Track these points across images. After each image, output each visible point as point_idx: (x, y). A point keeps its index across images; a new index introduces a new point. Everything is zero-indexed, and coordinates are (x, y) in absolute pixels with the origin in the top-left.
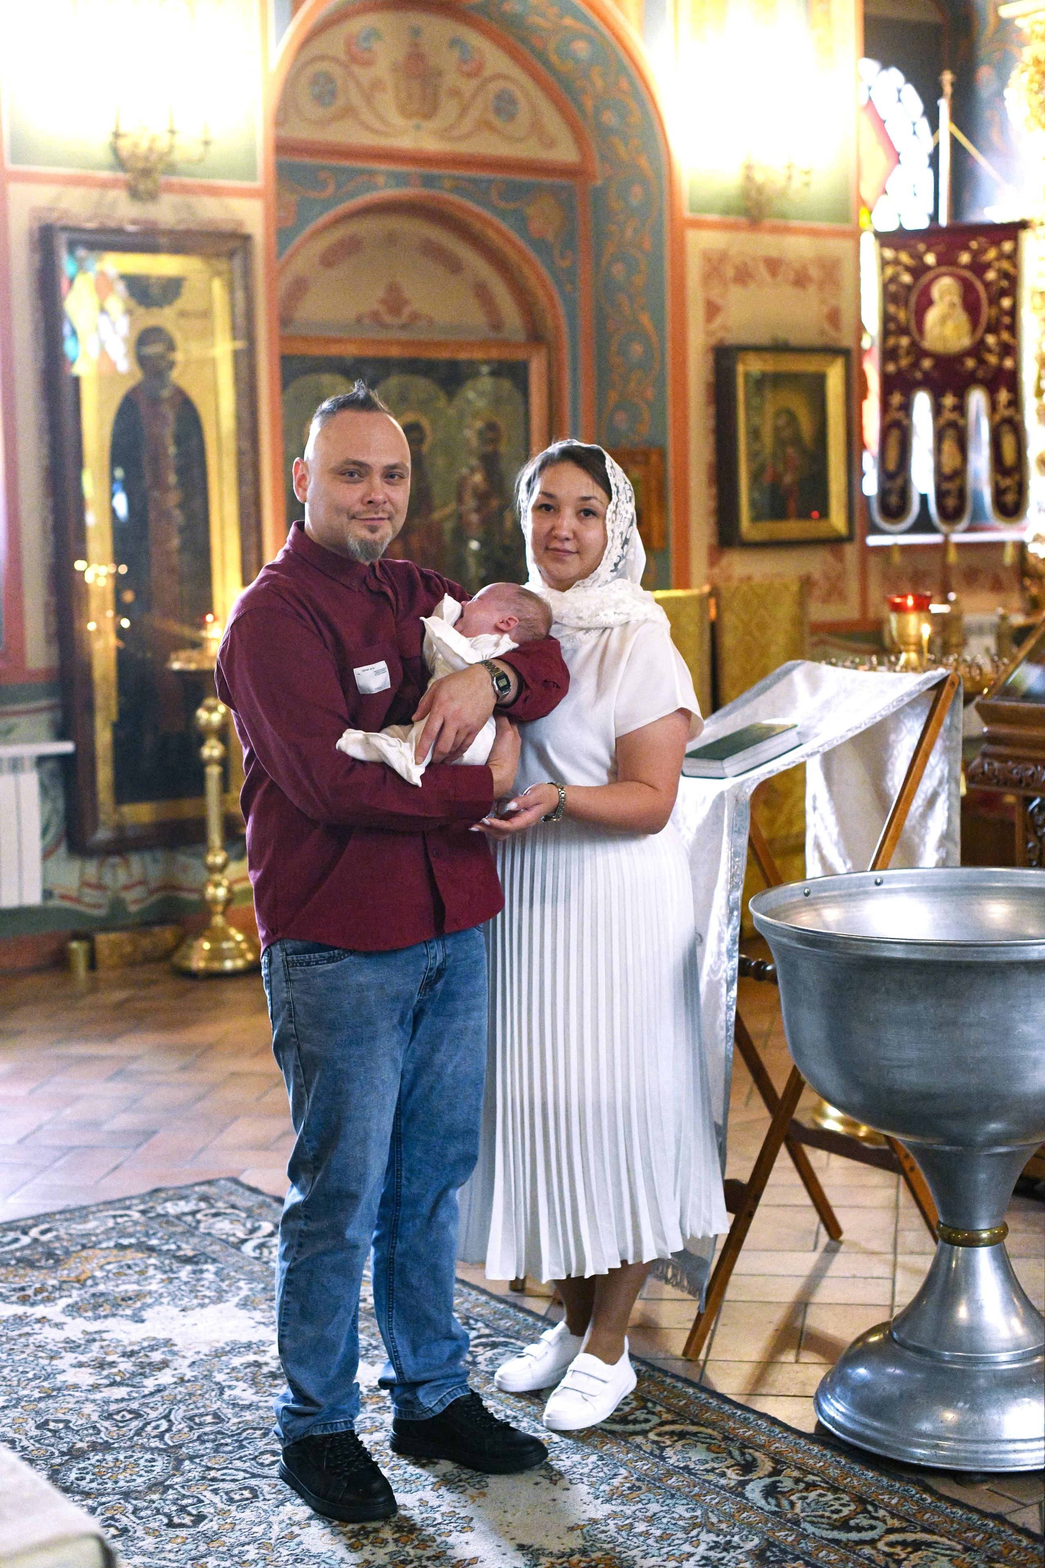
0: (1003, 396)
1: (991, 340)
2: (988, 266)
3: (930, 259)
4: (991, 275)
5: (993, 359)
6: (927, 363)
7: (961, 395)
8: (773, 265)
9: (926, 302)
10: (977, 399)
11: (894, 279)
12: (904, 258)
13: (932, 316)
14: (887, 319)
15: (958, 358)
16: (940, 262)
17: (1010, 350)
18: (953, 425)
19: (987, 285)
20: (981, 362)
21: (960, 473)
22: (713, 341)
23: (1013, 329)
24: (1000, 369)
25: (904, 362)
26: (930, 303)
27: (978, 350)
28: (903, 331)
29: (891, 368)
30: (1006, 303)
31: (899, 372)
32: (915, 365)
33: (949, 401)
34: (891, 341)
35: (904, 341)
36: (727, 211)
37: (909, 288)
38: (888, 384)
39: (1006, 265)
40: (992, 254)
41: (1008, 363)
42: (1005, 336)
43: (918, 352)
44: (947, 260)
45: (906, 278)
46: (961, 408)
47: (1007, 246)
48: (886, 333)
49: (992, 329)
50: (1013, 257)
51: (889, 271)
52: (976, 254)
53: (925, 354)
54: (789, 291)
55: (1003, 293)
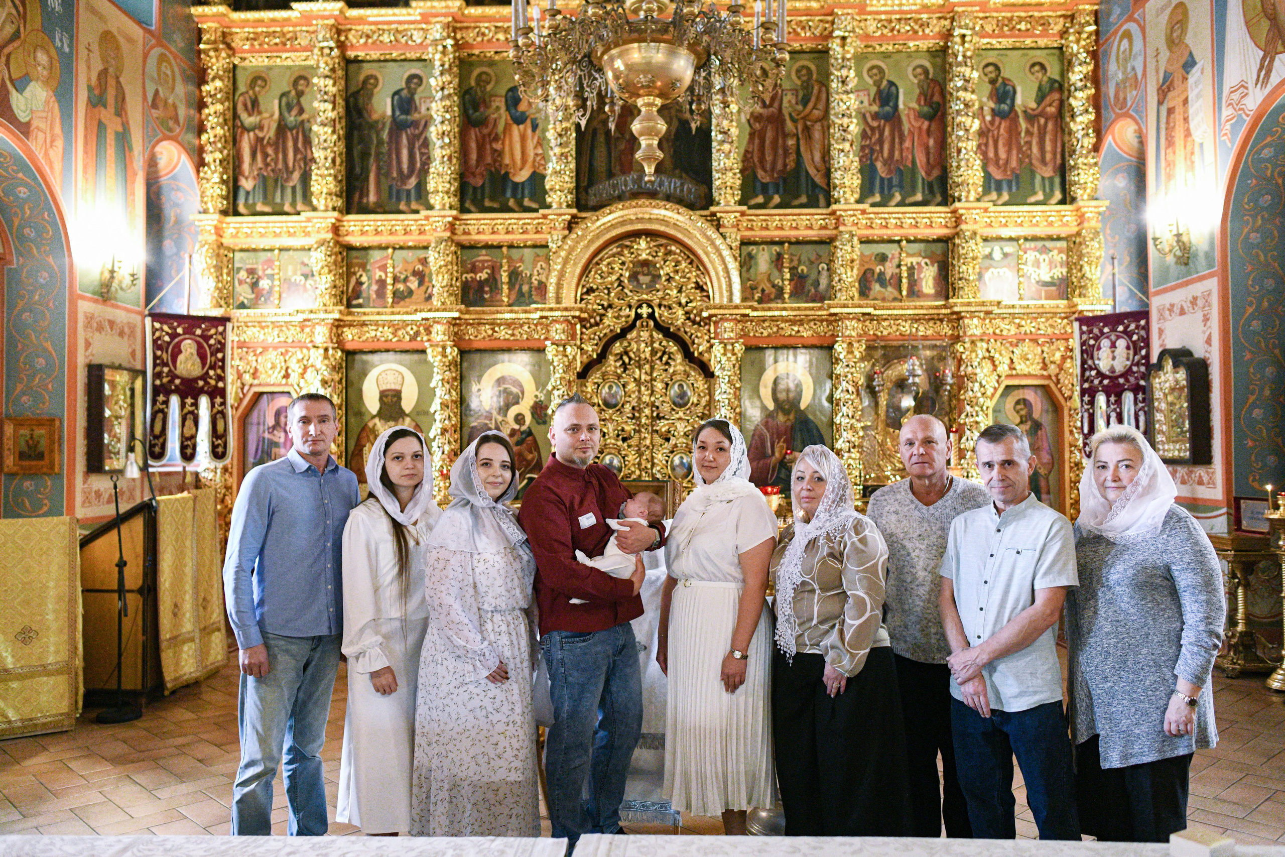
0: (218, 400)
1: (211, 373)
2: (211, 337)
3: (180, 330)
4: (212, 342)
5: (213, 382)
6: (177, 381)
7: (196, 398)
8: (112, 323)
9: (177, 352)
10: (204, 402)
11: (159, 338)
12: (166, 328)
13: (181, 358)
14: (155, 357)
15: (195, 380)
16: (185, 333)
17: (221, 378)
18: (192, 412)
19: (210, 346)
20: (207, 383)
21: (193, 437)
22: (87, 361)
23: (223, 368)
24: (216, 387)
25: (165, 380)
26: (180, 352)
27: (205, 377)
28: (166, 365)
29: (158, 382)
30: (220, 355)
31: (162, 385)
32: (171, 382)
33: (189, 401)
34: (158, 369)
35: (166, 370)
36: (94, 293)
37: (169, 343)
38: (156, 391)
39: (220, 337)
40: (213, 331)
41: (221, 384)
42: (219, 371)
43: (173, 376)
44: (189, 331)
45: (167, 338)
46: (196, 405)
47: (221, 329)
48: (155, 365)
49: (213, 367)
50: (223, 334)
51: (157, 334)
52: (203, 331)
53: (178, 377)
54: (117, 338)
55: (218, 350)
